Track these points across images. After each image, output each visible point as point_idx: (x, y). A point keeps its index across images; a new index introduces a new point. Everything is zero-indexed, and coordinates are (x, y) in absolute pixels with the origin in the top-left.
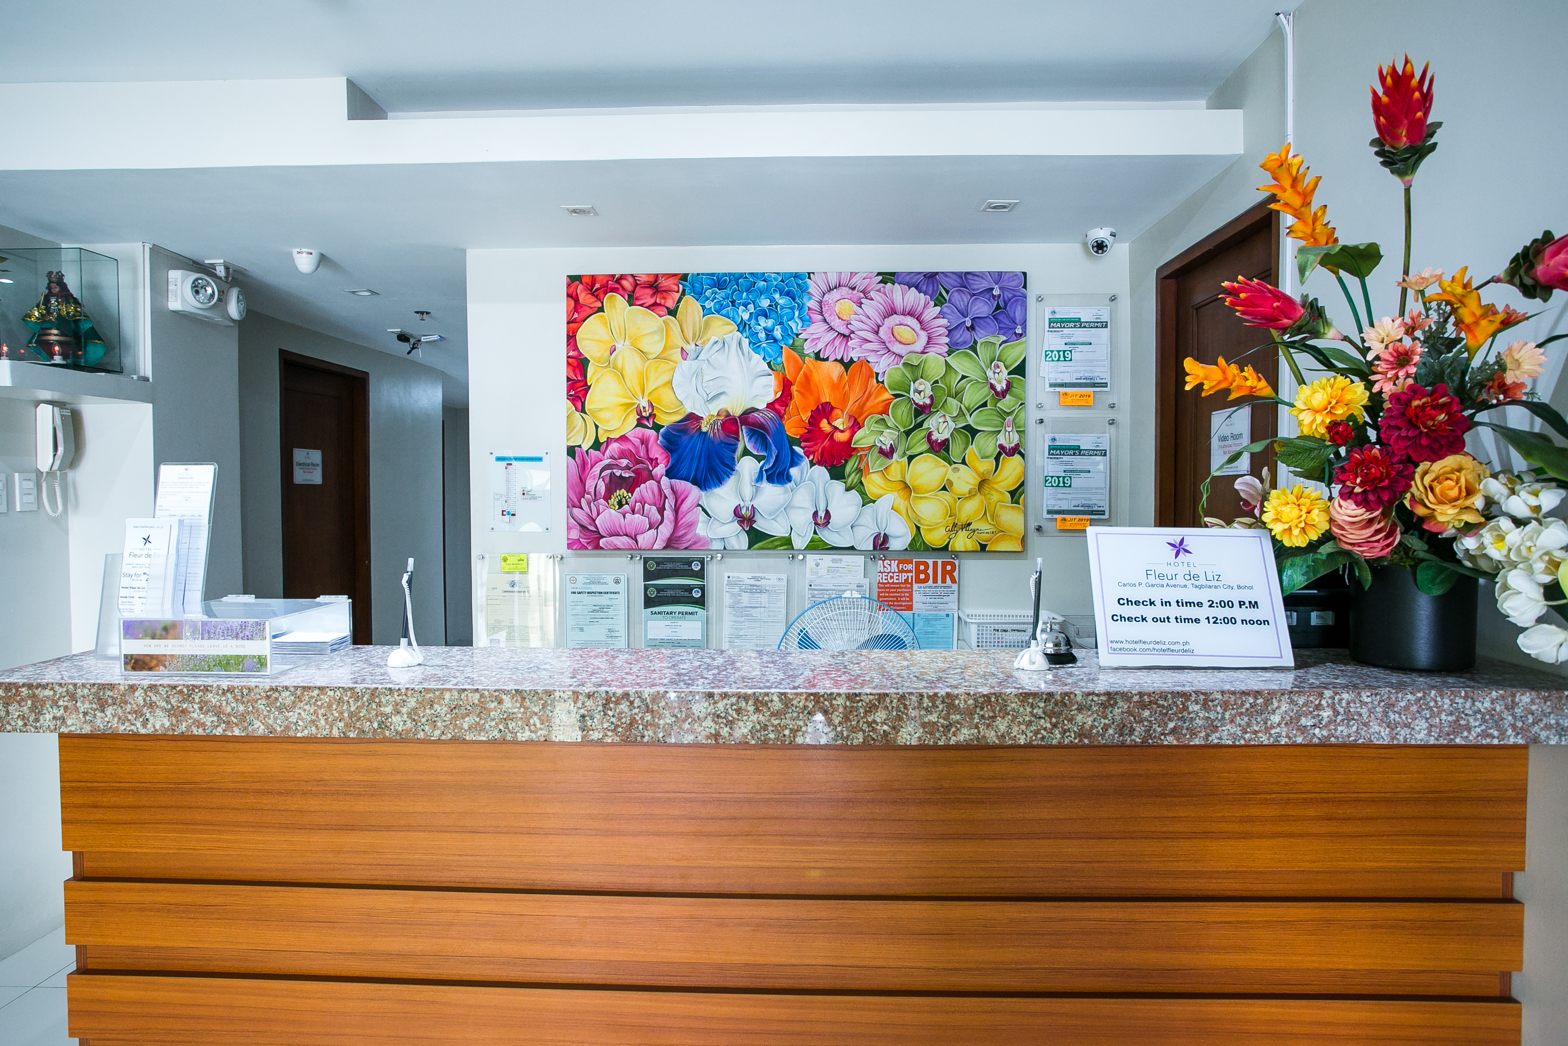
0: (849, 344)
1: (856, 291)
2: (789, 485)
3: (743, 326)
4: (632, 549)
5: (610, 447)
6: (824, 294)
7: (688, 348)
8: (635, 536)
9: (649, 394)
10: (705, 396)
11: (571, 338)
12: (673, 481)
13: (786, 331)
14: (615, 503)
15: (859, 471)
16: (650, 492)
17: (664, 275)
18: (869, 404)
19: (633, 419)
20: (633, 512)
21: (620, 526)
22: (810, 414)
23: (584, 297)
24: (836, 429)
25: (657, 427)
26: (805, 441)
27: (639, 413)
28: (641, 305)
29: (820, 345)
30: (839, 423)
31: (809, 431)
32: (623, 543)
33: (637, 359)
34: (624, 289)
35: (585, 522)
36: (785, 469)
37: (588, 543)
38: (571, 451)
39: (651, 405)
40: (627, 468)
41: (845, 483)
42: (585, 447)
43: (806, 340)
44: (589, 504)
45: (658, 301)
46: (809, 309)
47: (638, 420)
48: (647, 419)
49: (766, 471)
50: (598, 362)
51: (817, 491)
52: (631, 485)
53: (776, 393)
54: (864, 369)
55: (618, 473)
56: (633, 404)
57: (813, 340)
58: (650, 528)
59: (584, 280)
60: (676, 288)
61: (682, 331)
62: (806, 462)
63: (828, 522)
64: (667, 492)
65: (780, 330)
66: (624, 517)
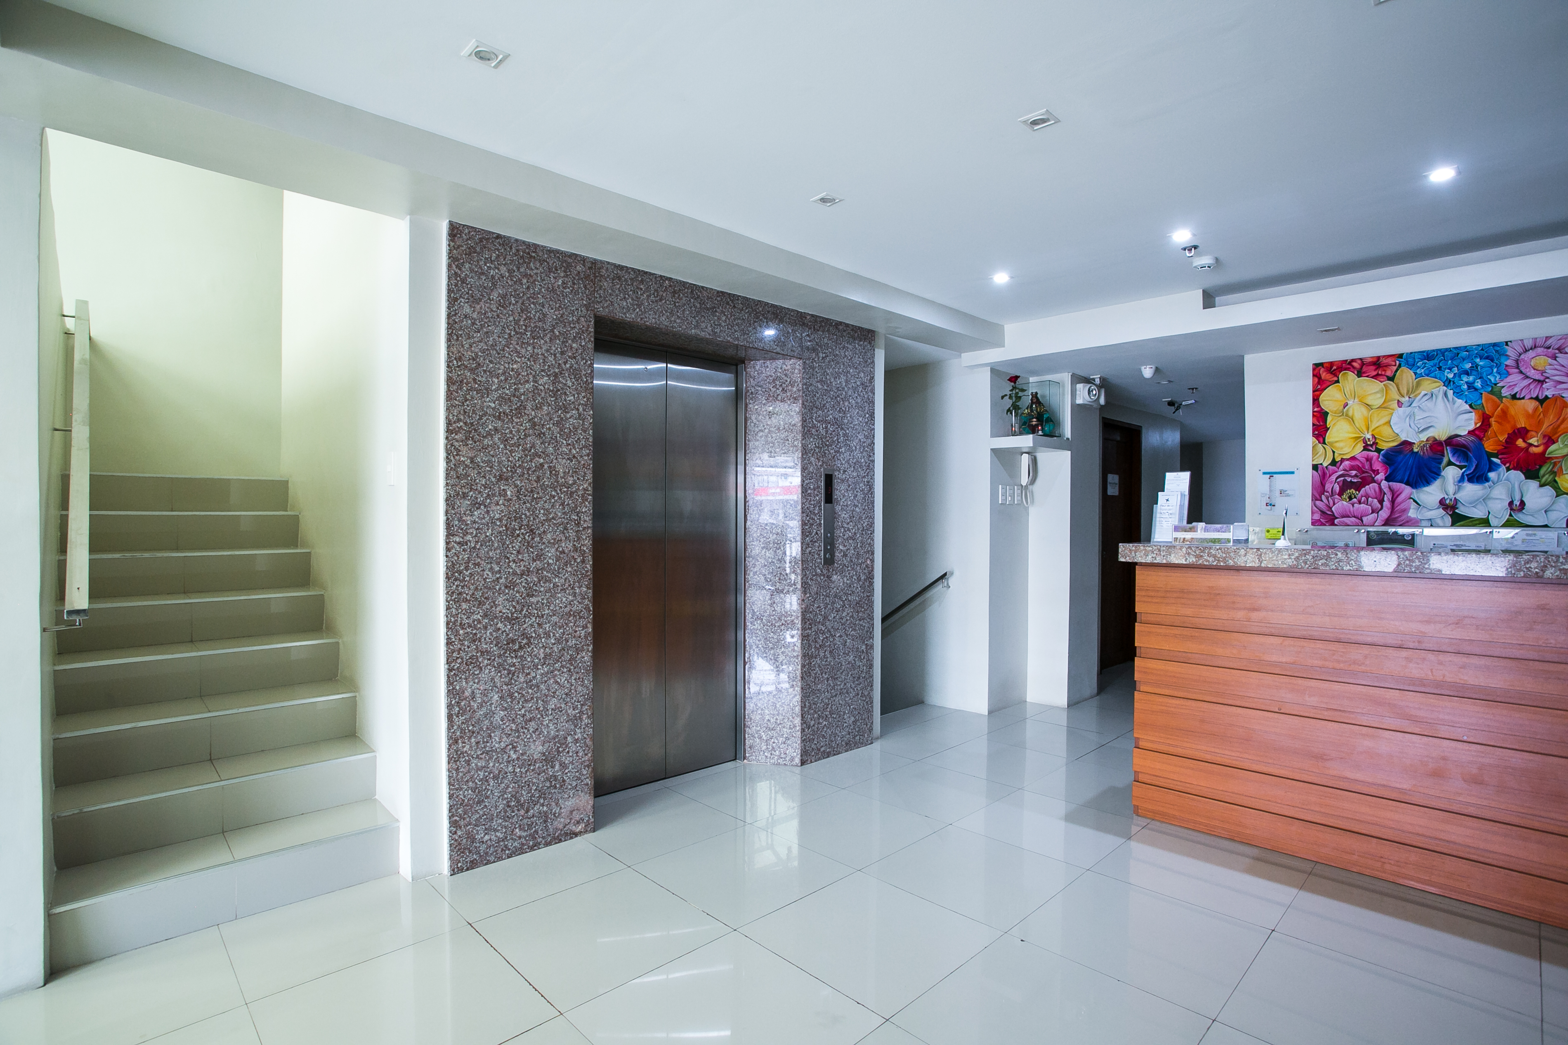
0: (1544, 386)
1: (1551, 350)
2: (1487, 484)
3: (1448, 383)
4: (1359, 525)
5: (1343, 464)
6: (1520, 354)
7: (1402, 400)
8: (1361, 517)
9: (1373, 430)
10: (1417, 429)
11: (1316, 401)
12: (1391, 483)
13: (1485, 383)
14: (1347, 497)
15: (1553, 473)
16: (1373, 491)
17: (1384, 356)
18: (1562, 426)
19: (1360, 447)
20: (1360, 502)
21: (1350, 512)
22: (1506, 436)
23: (1324, 375)
24: (1531, 445)
25: (1378, 451)
26: (1501, 454)
27: (1365, 441)
28: (1367, 376)
29: (1516, 390)
30: (1533, 441)
31: (1506, 448)
32: (1352, 522)
33: (1364, 410)
34: (1354, 368)
35: (1324, 508)
36: (1483, 474)
37: (1326, 522)
38: (1315, 467)
39: (1373, 436)
40: (1356, 476)
41: (1540, 481)
42: (1325, 465)
43: (1503, 387)
44: (1327, 498)
45: (1380, 373)
46: (1507, 366)
47: (1364, 447)
48: (1371, 446)
49: (1467, 475)
50: (1335, 413)
51: (1513, 487)
52: (1358, 487)
53: (1476, 424)
54: (1558, 402)
55: (1349, 479)
56: (1361, 437)
57: (1510, 386)
58: (1372, 513)
59: (1325, 365)
60: (1394, 363)
61: (1399, 390)
62: (1503, 468)
63: (1523, 509)
64: (1386, 490)
65: (1480, 383)
66: (1353, 506)
